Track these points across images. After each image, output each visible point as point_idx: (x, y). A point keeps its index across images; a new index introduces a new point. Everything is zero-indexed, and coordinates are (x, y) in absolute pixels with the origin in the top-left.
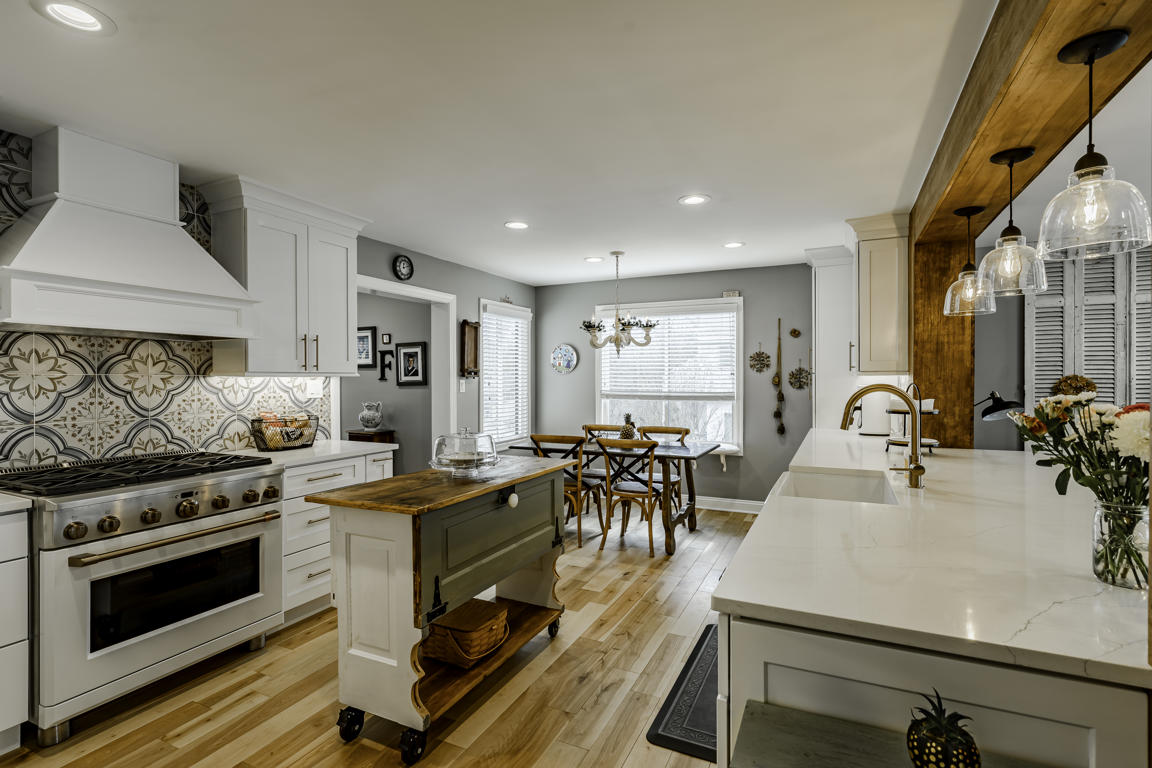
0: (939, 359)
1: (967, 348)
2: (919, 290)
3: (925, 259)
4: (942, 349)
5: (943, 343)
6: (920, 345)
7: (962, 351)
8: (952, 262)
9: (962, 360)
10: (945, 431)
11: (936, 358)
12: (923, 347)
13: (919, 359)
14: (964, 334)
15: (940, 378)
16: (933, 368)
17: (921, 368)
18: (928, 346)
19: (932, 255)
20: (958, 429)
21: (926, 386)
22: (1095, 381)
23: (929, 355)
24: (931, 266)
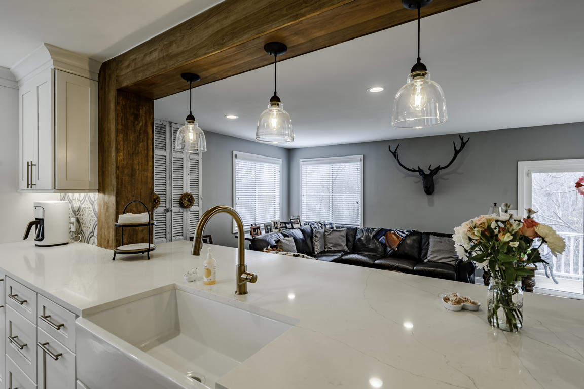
0: (133, 181)
1: (149, 175)
2: (120, 127)
3: (124, 104)
4: (135, 174)
5: (135, 170)
6: (121, 170)
7: (147, 176)
8: (141, 111)
9: (146, 183)
10: (137, 234)
11: (132, 181)
12: (123, 172)
13: (120, 181)
14: (147, 165)
15: (134, 196)
16: (129, 188)
17: (122, 188)
18: (126, 171)
19: (129, 102)
20: (144, 232)
21: (124, 201)
22: (159, 196)
23: (127, 178)
24: (128, 110)
